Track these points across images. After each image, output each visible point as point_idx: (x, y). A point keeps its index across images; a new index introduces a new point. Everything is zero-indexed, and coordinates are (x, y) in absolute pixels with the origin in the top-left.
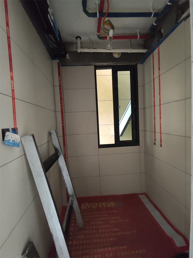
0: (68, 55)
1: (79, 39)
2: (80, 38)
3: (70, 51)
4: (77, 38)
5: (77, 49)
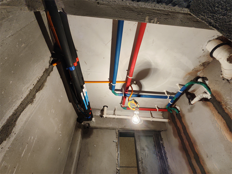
0: (93, 119)
1: (106, 107)
2: (107, 107)
3: (96, 115)
4: (104, 107)
5: (103, 114)
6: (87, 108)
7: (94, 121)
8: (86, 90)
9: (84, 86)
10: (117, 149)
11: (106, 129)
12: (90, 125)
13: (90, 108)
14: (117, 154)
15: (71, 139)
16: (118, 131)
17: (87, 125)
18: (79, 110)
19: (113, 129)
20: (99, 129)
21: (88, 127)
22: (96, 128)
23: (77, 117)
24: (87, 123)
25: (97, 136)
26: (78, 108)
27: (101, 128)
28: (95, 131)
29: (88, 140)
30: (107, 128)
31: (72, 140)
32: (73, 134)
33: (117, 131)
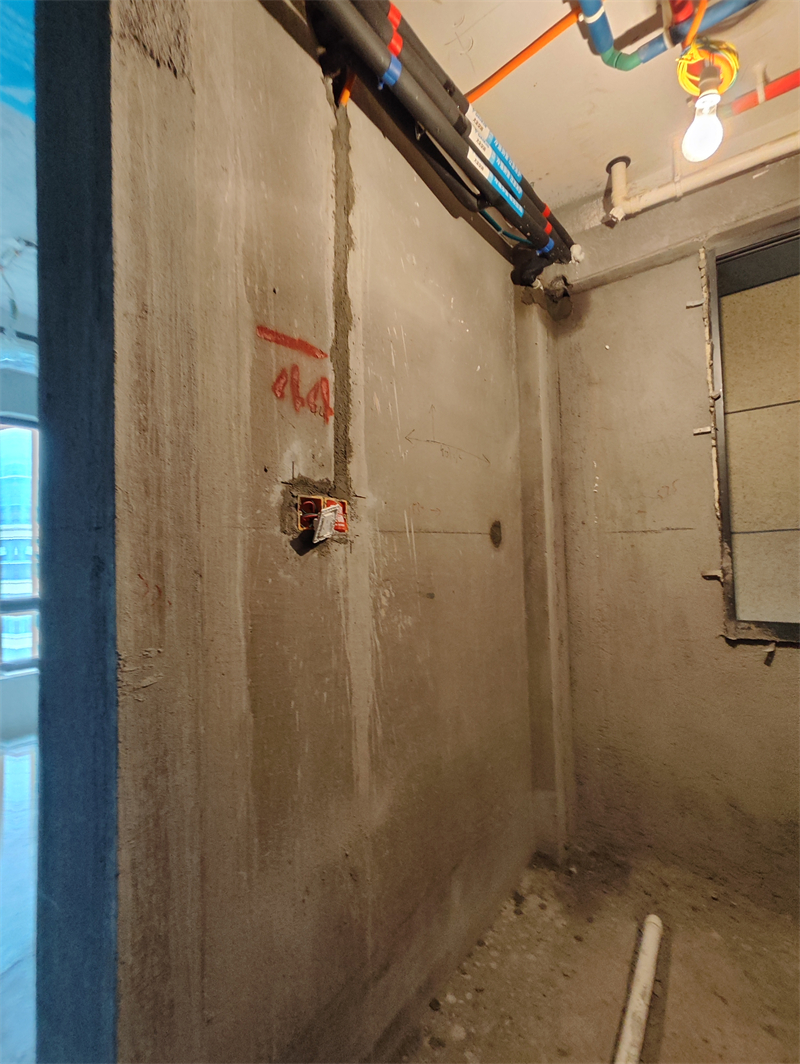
0: (576, 250)
1: (619, 167)
2: (626, 160)
3: (587, 228)
4: (610, 166)
5: (612, 207)
6: (520, 209)
7: (581, 257)
8: (486, 132)
9: (470, 115)
10: (707, 329)
11: (646, 269)
12: (569, 281)
13: (541, 206)
14: (708, 347)
15: (514, 346)
16: (709, 253)
17: (560, 284)
18: (508, 241)
19: (683, 255)
20: (613, 281)
21: (565, 294)
22: (598, 283)
23: (511, 268)
24: (557, 279)
25: (610, 312)
26: (498, 229)
27: (621, 276)
28: (596, 297)
29: (578, 337)
30: (650, 265)
31: (517, 348)
32: (514, 328)
33: (702, 256)
